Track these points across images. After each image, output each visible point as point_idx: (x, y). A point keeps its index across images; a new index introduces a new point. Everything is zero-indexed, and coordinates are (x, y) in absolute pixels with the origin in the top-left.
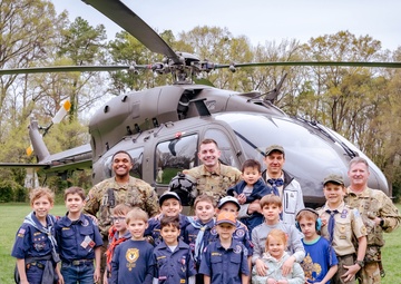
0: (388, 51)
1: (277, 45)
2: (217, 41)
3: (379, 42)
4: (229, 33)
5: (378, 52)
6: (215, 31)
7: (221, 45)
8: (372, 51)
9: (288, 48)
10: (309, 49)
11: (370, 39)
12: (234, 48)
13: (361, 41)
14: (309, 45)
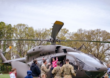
0: (70, 33)
1: (41, 29)
2: (24, 28)
3: (68, 30)
4: (28, 26)
5: (68, 33)
6: (24, 25)
7: (25, 29)
8: (66, 32)
9: (44, 31)
10: (49, 31)
11: (66, 29)
12: (29, 30)
13: (63, 29)
14: (50, 30)
